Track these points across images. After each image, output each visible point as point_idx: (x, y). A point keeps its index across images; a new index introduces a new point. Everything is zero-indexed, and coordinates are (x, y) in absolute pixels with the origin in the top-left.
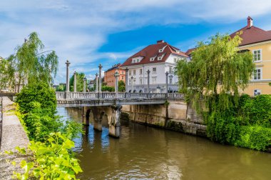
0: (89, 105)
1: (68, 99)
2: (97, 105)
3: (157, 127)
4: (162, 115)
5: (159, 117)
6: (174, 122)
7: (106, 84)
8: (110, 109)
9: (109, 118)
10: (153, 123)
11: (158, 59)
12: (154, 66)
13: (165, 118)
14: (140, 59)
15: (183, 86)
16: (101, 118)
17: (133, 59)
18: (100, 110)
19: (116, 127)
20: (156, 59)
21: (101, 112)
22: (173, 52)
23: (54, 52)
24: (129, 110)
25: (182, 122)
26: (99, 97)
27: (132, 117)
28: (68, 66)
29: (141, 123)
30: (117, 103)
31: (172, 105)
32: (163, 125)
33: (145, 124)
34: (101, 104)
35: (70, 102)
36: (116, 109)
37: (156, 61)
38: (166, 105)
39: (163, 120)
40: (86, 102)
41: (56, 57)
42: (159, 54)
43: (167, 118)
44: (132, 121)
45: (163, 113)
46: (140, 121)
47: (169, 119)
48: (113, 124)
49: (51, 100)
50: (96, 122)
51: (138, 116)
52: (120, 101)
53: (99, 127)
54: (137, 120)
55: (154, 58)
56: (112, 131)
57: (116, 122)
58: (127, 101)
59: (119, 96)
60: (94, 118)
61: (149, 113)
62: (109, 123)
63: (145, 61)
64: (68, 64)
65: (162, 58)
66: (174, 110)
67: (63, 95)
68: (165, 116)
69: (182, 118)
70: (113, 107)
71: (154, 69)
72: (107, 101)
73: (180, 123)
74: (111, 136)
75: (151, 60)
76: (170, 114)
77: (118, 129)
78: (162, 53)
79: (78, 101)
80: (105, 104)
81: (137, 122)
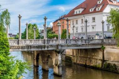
0: (37, 50)
1: (21, 45)
2: (43, 49)
3: (95, 68)
4: (99, 58)
5: (97, 59)
6: (109, 64)
7: (54, 32)
8: (54, 52)
9: (54, 60)
10: (92, 65)
11: (97, 10)
12: (93, 16)
13: (101, 60)
14: (81, 10)
15: (116, 33)
16: (48, 60)
17: (75, 11)
18: (46, 53)
19: (59, 67)
20: (95, 9)
21: (47, 55)
22: (110, 3)
23: (7, 10)
24: (71, 54)
25: (116, 63)
26: (44, 43)
27: (75, 60)
28: (20, 19)
29: (81, 65)
30: (60, 48)
31: (108, 49)
32: (100, 66)
33: (85, 66)
34: (46, 49)
35: (22, 48)
36: (59, 52)
37: (95, 11)
38: (103, 49)
39: (100, 62)
40: (34, 47)
41: (9, 13)
42: (97, 6)
43: (103, 60)
44: (75, 63)
45: (100, 56)
46: (81, 63)
47: (105, 61)
48: (56, 65)
49: (5, 45)
50: (44, 63)
51: (79, 59)
52: (62, 46)
53: (46, 67)
54: (78, 62)
55: (93, 9)
56: (56, 70)
57: (59, 63)
58: (68, 46)
59: (61, 42)
60: (42, 60)
61: (89, 57)
62: (54, 64)
63: (86, 12)
64: (20, 17)
65: (100, 8)
66: (109, 53)
67: (16, 42)
68: (102, 58)
69: (116, 60)
70: (56, 51)
71: (94, 19)
72: (52, 46)
73: (114, 64)
74: (55, 75)
75: (90, 11)
76: (106, 57)
77: (61, 69)
78: (100, 5)
79: (28, 47)
80: (50, 49)
81: (78, 64)
